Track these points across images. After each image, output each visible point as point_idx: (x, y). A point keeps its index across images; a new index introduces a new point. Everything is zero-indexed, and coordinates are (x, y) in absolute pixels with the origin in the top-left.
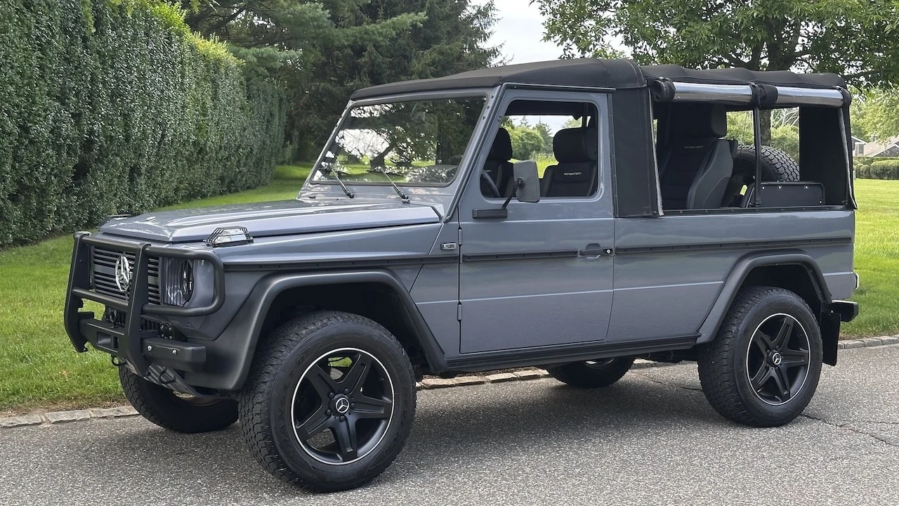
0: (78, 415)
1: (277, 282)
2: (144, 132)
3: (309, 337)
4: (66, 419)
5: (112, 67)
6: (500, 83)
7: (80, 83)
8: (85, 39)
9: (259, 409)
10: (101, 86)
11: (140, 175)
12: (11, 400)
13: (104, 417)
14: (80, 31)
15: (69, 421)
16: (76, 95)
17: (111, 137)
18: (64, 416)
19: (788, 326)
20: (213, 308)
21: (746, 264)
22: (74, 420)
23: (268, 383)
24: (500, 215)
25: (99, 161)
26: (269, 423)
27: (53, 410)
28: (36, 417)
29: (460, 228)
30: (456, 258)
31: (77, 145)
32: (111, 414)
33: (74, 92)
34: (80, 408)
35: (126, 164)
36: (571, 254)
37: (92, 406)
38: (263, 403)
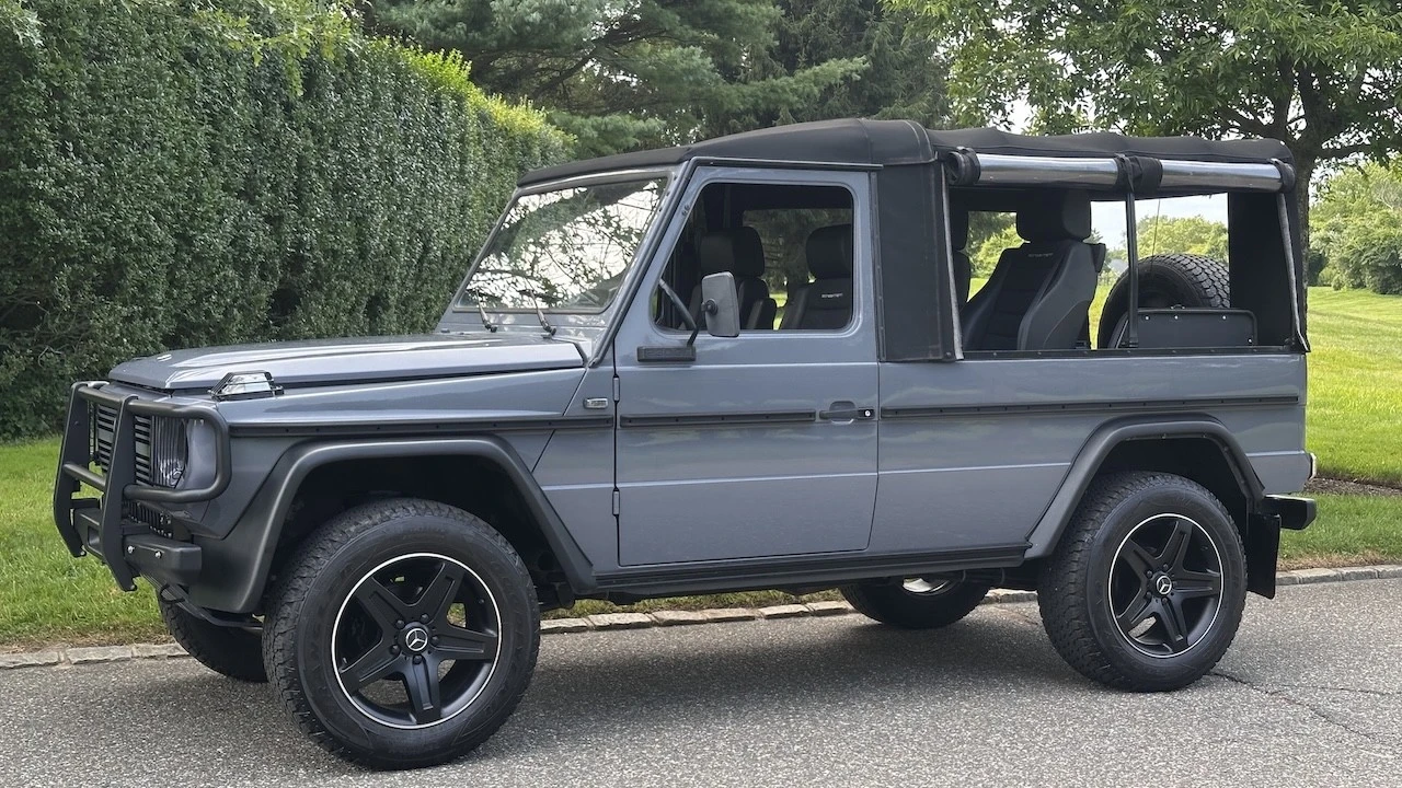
0: (115, 652)
1: (311, 453)
2: (391, 243)
3: (360, 536)
4: (94, 658)
5: (335, 147)
6: (686, 157)
7: (279, 171)
8: (288, 107)
9: (281, 643)
10: (314, 175)
11: (386, 308)
12: (19, 628)
13: (152, 657)
14: (278, 94)
15: (99, 661)
16: (274, 189)
17: (335, 252)
18: (93, 654)
19: (1182, 533)
20: (213, 492)
21: (1108, 437)
22: (106, 661)
23: (295, 604)
24: (683, 357)
25: (315, 286)
26: (295, 664)
27: (79, 645)
28: (52, 655)
29: (616, 376)
30: (607, 421)
31: (275, 264)
32: (164, 652)
33: (269, 185)
34: (120, 643)
35: (362, 291)
36: (802, 419)
37: (138, 640)
38: (287, 634)
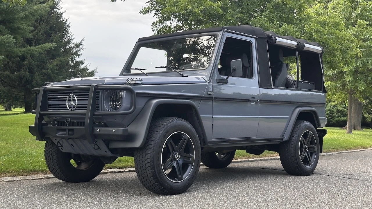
1: (155, 101)
3: (168, 125)
6: (223, 29)
9: (149, 156)
13: (27, 180)
19: (310, 136)
20: (132, 111)
21: (298, 110)
22: (14, 181)
23: (153, 145)
24: (225, 82)
26: (153, 162)
29: (213, 86)
30: (212, 97)
32: (30, 178)
34: (15, 176)
36: (247, 101)
37: (20, 175)
38: (151, 154)
